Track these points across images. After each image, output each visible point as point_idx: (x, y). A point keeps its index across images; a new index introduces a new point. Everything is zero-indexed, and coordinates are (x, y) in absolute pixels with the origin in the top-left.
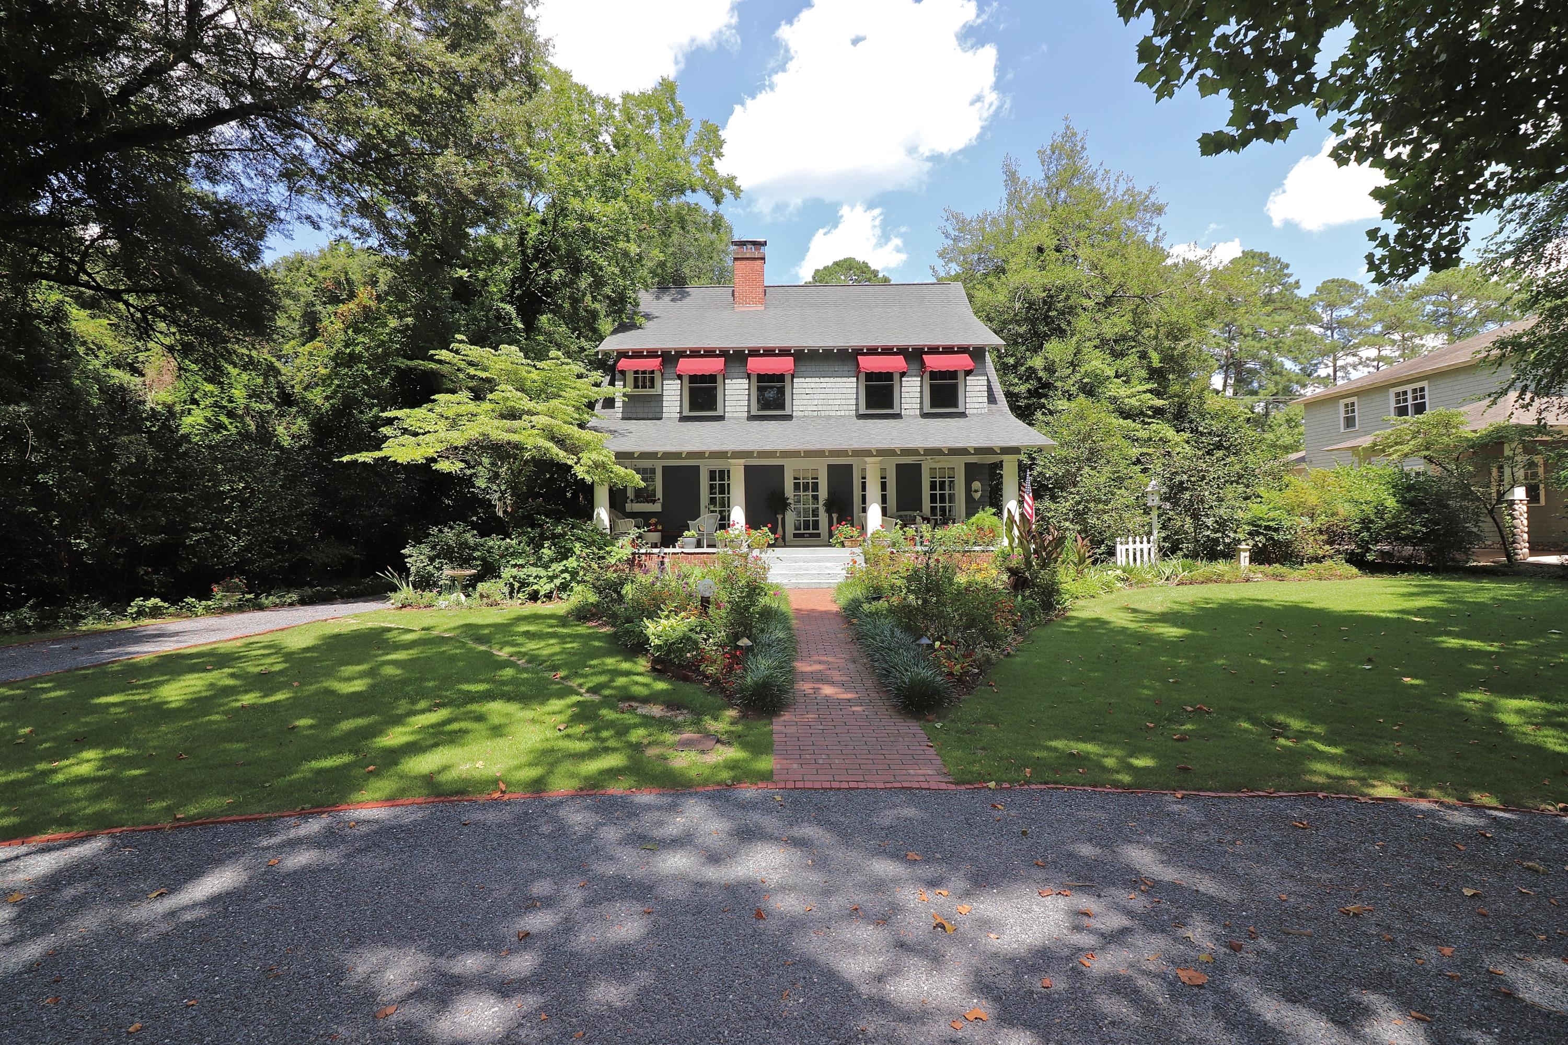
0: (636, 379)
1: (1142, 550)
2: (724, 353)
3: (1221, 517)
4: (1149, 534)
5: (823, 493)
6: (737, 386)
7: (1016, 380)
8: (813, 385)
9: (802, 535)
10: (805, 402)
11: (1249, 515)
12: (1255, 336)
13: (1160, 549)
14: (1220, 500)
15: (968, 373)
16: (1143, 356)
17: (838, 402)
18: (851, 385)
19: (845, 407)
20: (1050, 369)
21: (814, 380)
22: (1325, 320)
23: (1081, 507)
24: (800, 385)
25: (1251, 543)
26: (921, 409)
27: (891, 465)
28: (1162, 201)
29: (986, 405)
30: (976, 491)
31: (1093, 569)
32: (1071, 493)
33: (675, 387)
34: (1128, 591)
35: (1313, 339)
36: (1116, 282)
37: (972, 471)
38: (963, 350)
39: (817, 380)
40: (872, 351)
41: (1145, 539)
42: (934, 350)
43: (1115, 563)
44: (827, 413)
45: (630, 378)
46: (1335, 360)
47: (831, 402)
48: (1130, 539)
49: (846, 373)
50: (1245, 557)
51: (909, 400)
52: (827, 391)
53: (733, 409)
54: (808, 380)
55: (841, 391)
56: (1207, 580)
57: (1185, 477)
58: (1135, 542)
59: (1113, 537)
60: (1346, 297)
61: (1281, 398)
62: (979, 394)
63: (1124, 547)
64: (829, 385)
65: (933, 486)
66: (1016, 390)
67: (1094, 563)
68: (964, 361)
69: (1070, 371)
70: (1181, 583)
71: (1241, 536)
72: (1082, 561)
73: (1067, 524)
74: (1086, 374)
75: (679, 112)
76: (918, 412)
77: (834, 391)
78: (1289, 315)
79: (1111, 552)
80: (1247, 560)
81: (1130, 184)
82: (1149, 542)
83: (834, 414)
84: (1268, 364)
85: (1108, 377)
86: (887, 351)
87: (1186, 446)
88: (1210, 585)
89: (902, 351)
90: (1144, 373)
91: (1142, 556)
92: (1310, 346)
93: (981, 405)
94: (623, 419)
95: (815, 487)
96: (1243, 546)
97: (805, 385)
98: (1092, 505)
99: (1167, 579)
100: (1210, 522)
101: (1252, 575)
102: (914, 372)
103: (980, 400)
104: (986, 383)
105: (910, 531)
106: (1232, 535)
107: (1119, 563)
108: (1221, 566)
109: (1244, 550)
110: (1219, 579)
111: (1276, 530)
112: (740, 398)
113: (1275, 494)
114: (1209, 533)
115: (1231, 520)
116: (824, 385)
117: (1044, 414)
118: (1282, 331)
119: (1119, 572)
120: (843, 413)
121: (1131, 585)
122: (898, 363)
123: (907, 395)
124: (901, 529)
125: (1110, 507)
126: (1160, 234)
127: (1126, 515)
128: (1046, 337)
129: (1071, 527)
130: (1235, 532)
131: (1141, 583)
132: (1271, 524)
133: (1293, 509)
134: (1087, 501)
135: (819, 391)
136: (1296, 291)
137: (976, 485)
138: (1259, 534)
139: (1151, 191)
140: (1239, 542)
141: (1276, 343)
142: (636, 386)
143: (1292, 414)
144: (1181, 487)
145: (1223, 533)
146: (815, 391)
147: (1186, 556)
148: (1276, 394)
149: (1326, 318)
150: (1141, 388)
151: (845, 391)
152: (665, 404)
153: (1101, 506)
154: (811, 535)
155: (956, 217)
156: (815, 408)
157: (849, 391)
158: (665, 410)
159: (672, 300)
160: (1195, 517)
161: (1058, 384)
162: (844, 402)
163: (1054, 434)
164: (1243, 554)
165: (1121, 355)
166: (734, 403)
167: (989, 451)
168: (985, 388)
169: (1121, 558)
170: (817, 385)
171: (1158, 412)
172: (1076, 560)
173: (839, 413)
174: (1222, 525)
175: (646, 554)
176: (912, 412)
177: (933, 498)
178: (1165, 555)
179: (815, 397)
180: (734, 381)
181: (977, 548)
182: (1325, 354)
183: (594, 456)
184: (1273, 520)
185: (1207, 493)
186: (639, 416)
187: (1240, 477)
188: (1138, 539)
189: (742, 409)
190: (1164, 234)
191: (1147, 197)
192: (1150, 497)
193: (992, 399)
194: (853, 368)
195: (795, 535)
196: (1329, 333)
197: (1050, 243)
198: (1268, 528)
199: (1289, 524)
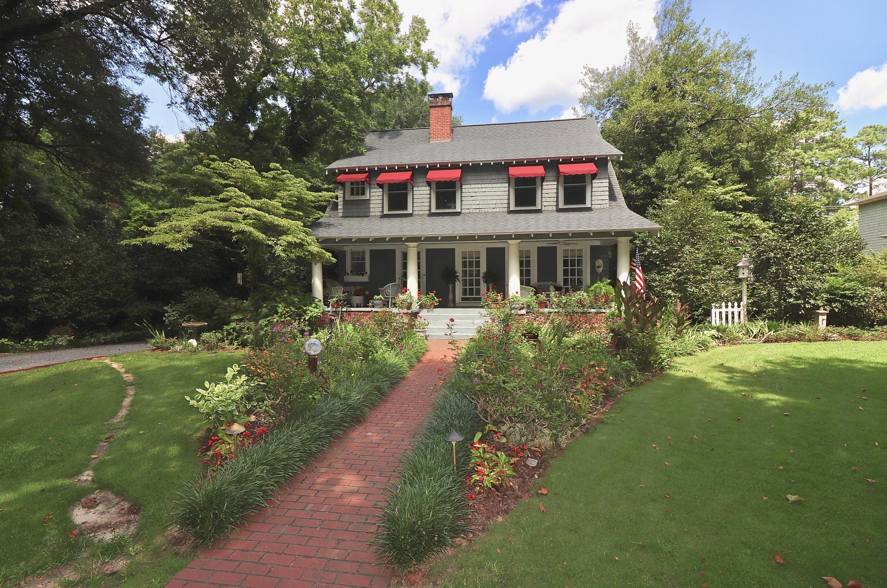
0: (352, 189)
1: (733, 313)
2: (412, 168)
3: (803, 287)
4: (740, 300)
5: (483, 268)
6: (422, 192)
7: (634, 186)
8: (476, 190)
9: (468, 299)
10: (470, 202)
11: (826, 286)
12: (812, 166)
13: (748, 312)
14: (801, 272)
15: (594, 176)
16: (736, 164)
17: (495, 202)
18: (504, 189)
19: (500, 206)
20: (660, 175)
21: (477, 186)
22: (864, 154)
23: (682, 278)
24: (467, 190)
25: (828, 308)
26: (557, 205)
27: (533, 247)
28: (751, 49)
29: (607, 201)
30: (599, 267)
31: (690, 331)
32: (674, 267)
33: (378, 194)
34: (722, 349)
35: (855, 167)
36: (714, 109)
37: (595, 252)
38: (590, 160)
39: (479, 186)
40: (520, 163)
41: (736, 304)
42: (567, 161)
43: (710, 322)
44: (486, 210)
45: (348, 187)
46: (871, 180)
47: (489, 202)
48: (723, 304)
49: (500, 181)
50: (822, 321)
51: (548, 199)
52: (486, 194)
53: (419, 209)
54: (473, 186)
55: (497, 193)
56: (790, 339)
57: (772, 254)
58: (727, 307)
59: (709, 303)
60: (880, 138)
61: (831, 207)
62: (602, 193)
63: (718, 311)
64: (488, 190)
65: (565, 263)
66: (634, 193)
67: (692, 325)
68: (591, 168)
69: (676, 177)
70: (767, 341)
71: (820, 303)
72: (681, 322)
73: (670, 292)
74: (689, 178)
75: (396, 8)
76: (554, 208)
77: (492, 194)
78: (837, 150)
79: (708, 313)
80: (825, 322)
81: (726, 39)
82: (739, 306)
83: (491, 210)
84: (822, 184)
85: (707, 179)
86: (531, 163)
87: (771, 232)
88: (794, 343)
89: (543, 162)
90: (736, 177)
91: (733, 318)
92: (853, 172)
93: (604, 202)
94: (343, 217)
95: (478, 264)
96: (821, 311)
97: (471, 190)
98: (691, 276)
99: (755, 337)
100: (793, 291)
101: (830, 335)
102: (552, 179)
103: (603, 198)
104: (607, 185)
105: (542, 297)
106: (812, 302)
107: (713, 323)
108: (802, 328)
109: (822, 314)
110: (801, 338)
111: (851, 298)
112: (424, 200)
113: (849, 269)
114: (791, 300)
115: (811, 289)
116: (484, 190)
117: (654, 208)
118: (833, 162)
119: (714, 332)
120: (498, 210)
121: (724, 342)
122: (540, 170)
123: (546, 195)
124: (535, 295)
125: (707, 277)
126: (751, 68)
127: (721, 284)
128: (659, 153)
129: (673, 294)
130: (815, 299)
131: (734, 341)
132: (848, 293)
133: (865, 280)
134: (688, 273)
135: (481, 194)
136: (843, 134)
137: (599, 262)
138: (835, 301)
139: (743, 41)
140: (818, 307)
141: (828, 170)
142: (352, 194)
143: (840, 218)
144: (767, 263)
145: (804, 300)
146: (477, 194)
147: (770, 318)
148: (828, 204)
149: (865, 153)
150: (734, 187)
151: (499, 193)
152: (372, 206)
153: (699, 277)
154: (475, 299)
155: (591, 71)
156: (478, 207)
157: (503, 193)
158: (371, 210)
159: (390, 138)
160: (780, 287)
161: (667, 186)
162: (498, 202)
163: (661, 222)
164: (821, 318)
165: (719, 164)
166: (419, 204)
167: (606, 234)
168: (607, 189)
169: (715, 320)
170: (479, 190)
171: (747, 207)
172: (676, 322)
173: (495, 210)
174: (804, 293)
175: (346, 311)
176: (550, 208)
177: (565, 273)
178: (753, 316)
179: (478, 198)
180: (420, 188)
181: (593, 310)
182: (864, 176)
183: (290, 238)
184: (849, 289)
185: (791, 267)
186: (354, 215)
187: (817, 255)
188: (730, 304)
189: (425, 208)
190: (755, 69)
191: (740, 47)
192: (741, 271)
193: (612, 197)
194: (505, 176)
195: (463, 299)
196: (867, 163)
197: (662, 83)
198: (844, 296)
199: (863, 293)
